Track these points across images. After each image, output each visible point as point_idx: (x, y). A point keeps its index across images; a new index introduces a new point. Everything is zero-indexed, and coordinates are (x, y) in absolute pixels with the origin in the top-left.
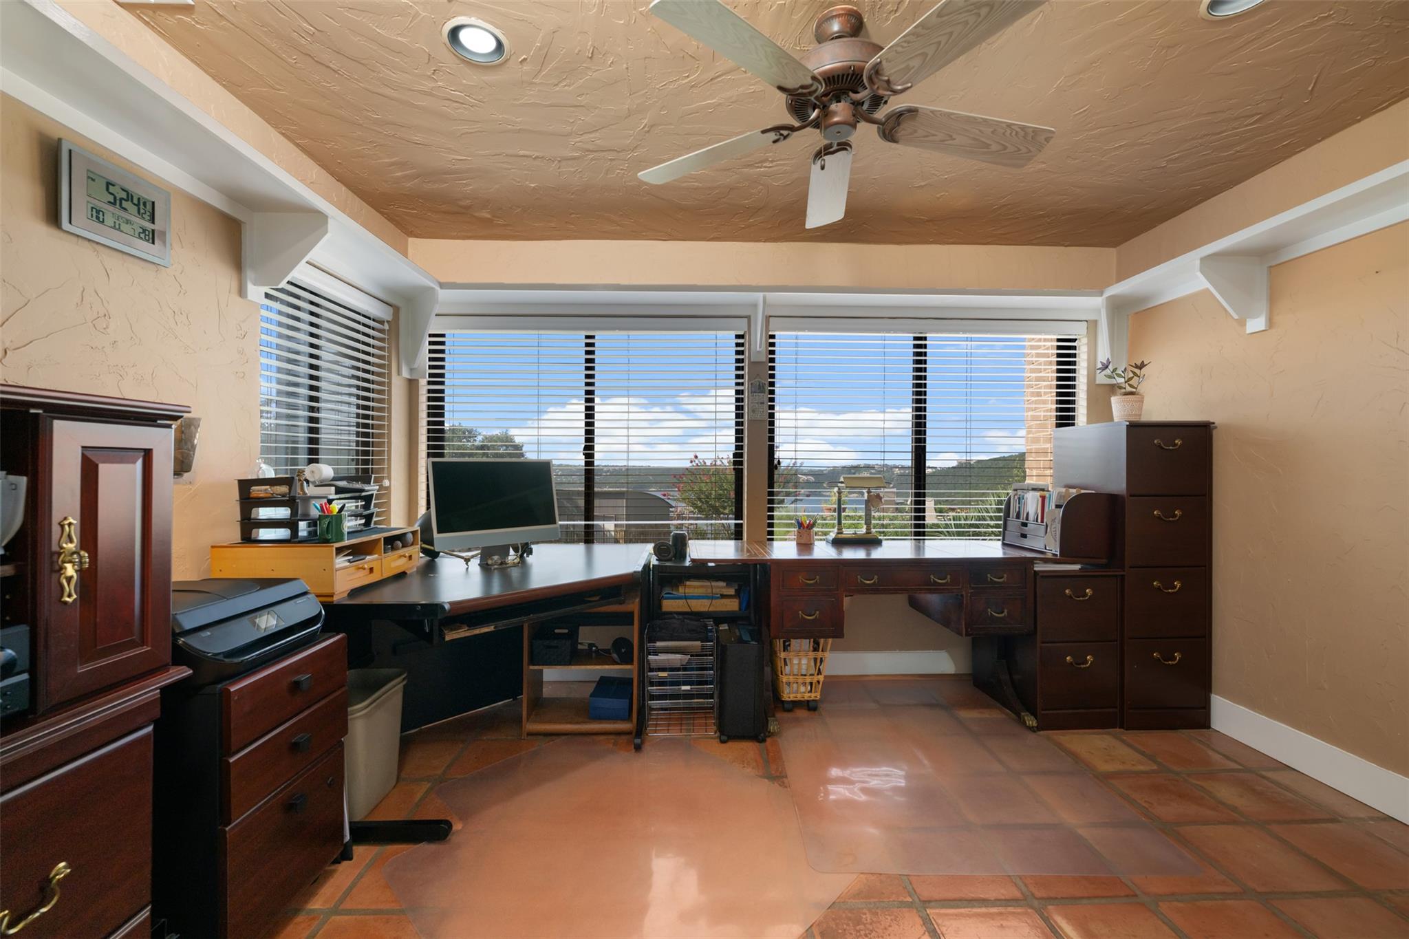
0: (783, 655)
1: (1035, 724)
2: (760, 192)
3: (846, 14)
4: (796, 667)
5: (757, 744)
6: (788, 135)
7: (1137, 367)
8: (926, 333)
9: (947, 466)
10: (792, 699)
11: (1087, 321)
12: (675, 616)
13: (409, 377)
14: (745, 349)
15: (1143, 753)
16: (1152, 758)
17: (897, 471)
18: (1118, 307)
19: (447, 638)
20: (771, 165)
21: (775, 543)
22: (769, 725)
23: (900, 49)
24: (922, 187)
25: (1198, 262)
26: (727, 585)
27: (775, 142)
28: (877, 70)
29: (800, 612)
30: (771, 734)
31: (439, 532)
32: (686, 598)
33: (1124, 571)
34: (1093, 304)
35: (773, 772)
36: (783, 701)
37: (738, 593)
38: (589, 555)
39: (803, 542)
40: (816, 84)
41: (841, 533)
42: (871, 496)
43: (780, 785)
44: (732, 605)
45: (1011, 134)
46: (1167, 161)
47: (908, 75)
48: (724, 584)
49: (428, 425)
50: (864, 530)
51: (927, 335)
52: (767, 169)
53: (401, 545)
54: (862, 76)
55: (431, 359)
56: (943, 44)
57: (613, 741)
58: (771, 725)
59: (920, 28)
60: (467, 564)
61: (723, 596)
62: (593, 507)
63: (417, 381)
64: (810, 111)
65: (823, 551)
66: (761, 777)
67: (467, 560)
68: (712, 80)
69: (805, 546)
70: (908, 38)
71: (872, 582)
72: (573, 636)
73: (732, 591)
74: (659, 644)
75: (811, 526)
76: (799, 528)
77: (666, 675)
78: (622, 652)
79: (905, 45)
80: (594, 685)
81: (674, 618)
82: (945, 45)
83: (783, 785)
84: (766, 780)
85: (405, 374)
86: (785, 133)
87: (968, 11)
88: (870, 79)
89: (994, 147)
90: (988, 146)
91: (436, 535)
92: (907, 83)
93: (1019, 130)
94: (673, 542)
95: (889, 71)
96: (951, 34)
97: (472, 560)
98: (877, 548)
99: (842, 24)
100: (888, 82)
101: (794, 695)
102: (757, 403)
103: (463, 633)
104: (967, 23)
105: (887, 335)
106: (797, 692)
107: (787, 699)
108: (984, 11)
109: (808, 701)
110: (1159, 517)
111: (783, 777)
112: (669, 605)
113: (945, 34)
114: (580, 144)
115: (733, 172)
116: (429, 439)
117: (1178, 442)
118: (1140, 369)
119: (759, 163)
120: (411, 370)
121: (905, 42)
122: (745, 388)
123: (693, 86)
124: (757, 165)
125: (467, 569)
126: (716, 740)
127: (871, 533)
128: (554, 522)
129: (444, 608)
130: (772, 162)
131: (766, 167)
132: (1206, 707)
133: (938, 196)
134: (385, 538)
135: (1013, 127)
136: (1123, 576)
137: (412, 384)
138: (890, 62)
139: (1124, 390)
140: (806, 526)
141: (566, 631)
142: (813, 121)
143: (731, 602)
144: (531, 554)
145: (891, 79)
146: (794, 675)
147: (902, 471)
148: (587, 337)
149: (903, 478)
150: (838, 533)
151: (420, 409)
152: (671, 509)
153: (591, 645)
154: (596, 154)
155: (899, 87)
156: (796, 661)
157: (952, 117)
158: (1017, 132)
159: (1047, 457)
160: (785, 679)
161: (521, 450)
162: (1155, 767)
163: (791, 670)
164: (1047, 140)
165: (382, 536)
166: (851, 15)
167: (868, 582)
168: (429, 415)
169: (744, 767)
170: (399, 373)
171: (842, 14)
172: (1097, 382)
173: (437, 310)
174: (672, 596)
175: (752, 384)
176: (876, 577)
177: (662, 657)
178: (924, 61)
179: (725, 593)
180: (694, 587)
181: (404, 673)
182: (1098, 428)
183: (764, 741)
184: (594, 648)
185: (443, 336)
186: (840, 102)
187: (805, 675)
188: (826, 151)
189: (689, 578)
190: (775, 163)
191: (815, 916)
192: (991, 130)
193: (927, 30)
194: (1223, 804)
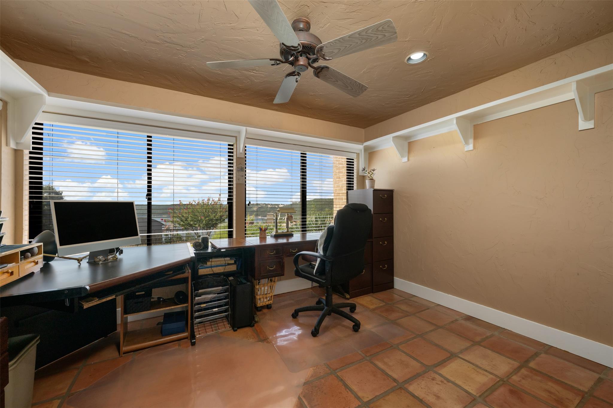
0: (257, 287)
1: (349, 297)
2: (248, 83)
3: (306, 22)
4: (263, 291)
5: (251, 328)
6: (279, 63)
7: (372, 170)
8: (306, 152)
9: (288, 204)
10: (261, 305)
11: (356, 153)
12: (208, 276)
13: (15, 148)
14: (234, 151)
15: (380, 300)
16: (383, 301)
17: (269, 206)
18: (366, 149)
19: (85, 307)
20: (256, 72)
21: (247, 238)
22: (255, 319)
23: (332, 44)
24: (312, 95)
25: (392, 138)
26: (230, 259)
27: (272, 65)
28: (321, 49)
29: (268, 267)
30: (256, 322)
31: (61, 245)
32: (211, 267)
33: (372, 239)
34: (358, 147)
35: (262, 338)
36: (257, 307)
37: (235, 263)
38: (149, 252)
39: (262, 237)
40: (299, 47)
41: (277, 232)
42: (289, 216)
43: (267, 343)
44: (233, 268)
45: (355, 85)
46: (385, 104)
47: (332, 55)
48: (228, 259)
49: (30, 179)
50: (286, 230)
51: (307, 153)
52: (254, 73)
53: (30, 255)
54: (315, 50)
55: (33, 138)
56: (347, 47)
57: (178, 344)
58: (256, 318)
59: (341, 39)
60: (79, 263)
61: (229, 264)
62: (151, 226)
63: (22, 151)
64: (290, 57)
65: (270, 240)
66: (258, 341)
67: (79, 260)
68: (242, 28)
69: (263, 238)
70: (336, 41)
71: (295, 251)
72: (149, 294)
73: (233, 262)
74: (200, 291)
75: (266, 229)
76: (261, 231)
77: (205, 305)
78: (181, 297)
79: (334, 43)
80: (163, 317)
81: (208, 277)
82: (348, 48)
83: (268, 342)
84: (260, 342)
85: (13, 145)
86: (278, 62)
87: (359, 39)
88: (318, 51)
89: (349, 88)
90: (347, 87)
91: (59, 247)
92: (331, 57)
93: (358, 84)
94: (202, 241)
95: (325, 51)
96: (351, 45)
97: (83, 260)
98: (291, 238)
99: (304, 25)
100: (324, 55)
101: (262, 304)
102: (240, 176)
103: (96, 302)
104: (357, 43)
105: (293, 151)
106: (263, 302)
107: (259, 306)
108: (364, 41)
109: (267, 305)
110: (381, 221)
111: (267, 339)
112: (202, 271)
113: (349, 44)
114: (162, 37)
115: (238, 71)
116: (30, 188)
117: (386, 196)
118: (374, 171)
119: (252, 70)
120: (17, 144)
121: (335, 42)
122: (234, 169)
123: (232, 29)
124: (250, 71)
125: (79, 266)
126: (231, 331)
127: (288, 231)
128: (137, 235)
129: (86, 289)
130: (257, 71)
131: (253, 73)
132: (392, 282)
133: (316, 100)
134: (21, 252)
135: (357, 83)
136: (372, 241)
137: (17, 153)
138: (327, 47)
139: (369, 178)
140: (263, 230)
141: (143, 293)
142: (290, 61)
143: (233, 266)
144: (122, 253)
145: (325, 54)
146: (262, 295)
147: (271, 206)
148: (148, 137)
149: (272, 209)
150: (276, 232)
151: (24, 169)
152: (163, 226)
153: (159, 298)
154: (170, 44)
155: (327, 58)
156: (263, 289)
157: (339, 74)
158: (357, 85)
159: (343, 201)
160: (258, 297)
161: (61, 195)
162: (384, 304)
163: (261, 293)
164: (365, 90)
165: (19, 250)
166: (307, 23)
167: (294, 251)
168: (31, 173)
169: (249, 339)
170: (7, 144)
171: (305, 22)
172: (360, 175)
173: (44, 108)
174: (203, 267)
175: (238, 167)
176: (297, 249)
177: (203, 297)
178: (339, 51)
179: (229, 263)
180: (215, 261)
181: (38, 336)
182: (360, 191)
183: (254, 326)
184: (161, 299)
185: (42, 124)
186: (302, 56)
187: (267, 294)
188: (291, 74)
189: (211, 258)
190: (258, 72)
191: (300, 391)
192: (350, 82)
193: (343, 40)
194: (404, 311)
